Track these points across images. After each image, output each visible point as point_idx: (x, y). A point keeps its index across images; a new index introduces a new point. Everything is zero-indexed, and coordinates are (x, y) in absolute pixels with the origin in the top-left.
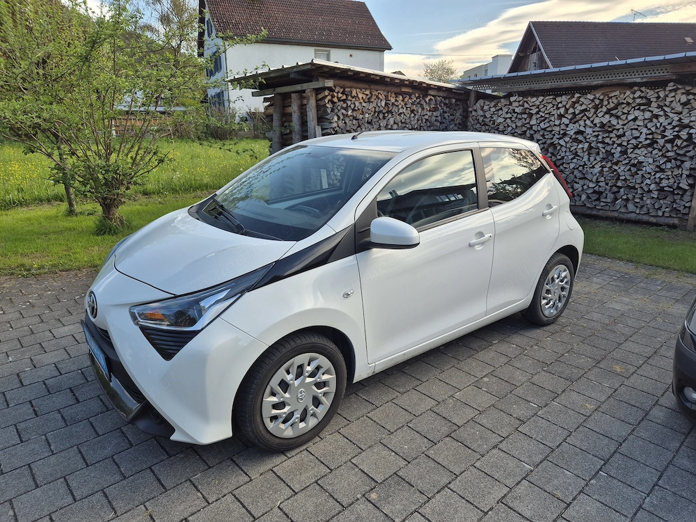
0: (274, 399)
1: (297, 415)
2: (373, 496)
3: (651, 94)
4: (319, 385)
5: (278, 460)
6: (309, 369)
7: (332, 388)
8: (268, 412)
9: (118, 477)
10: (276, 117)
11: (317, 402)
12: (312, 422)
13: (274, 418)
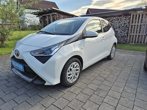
0: (69, 73)
1: (73, 77)
2: (96, 93)
3: (119, 18)
4: (77, 70)
5: (69, 88)
6: (75, 66)
7: (79, 71)
8: (68, 76)
9: (29, 97)
10: (42, 22)
11: (76, 74)
12: (76, 79)
13: (69, 78)
